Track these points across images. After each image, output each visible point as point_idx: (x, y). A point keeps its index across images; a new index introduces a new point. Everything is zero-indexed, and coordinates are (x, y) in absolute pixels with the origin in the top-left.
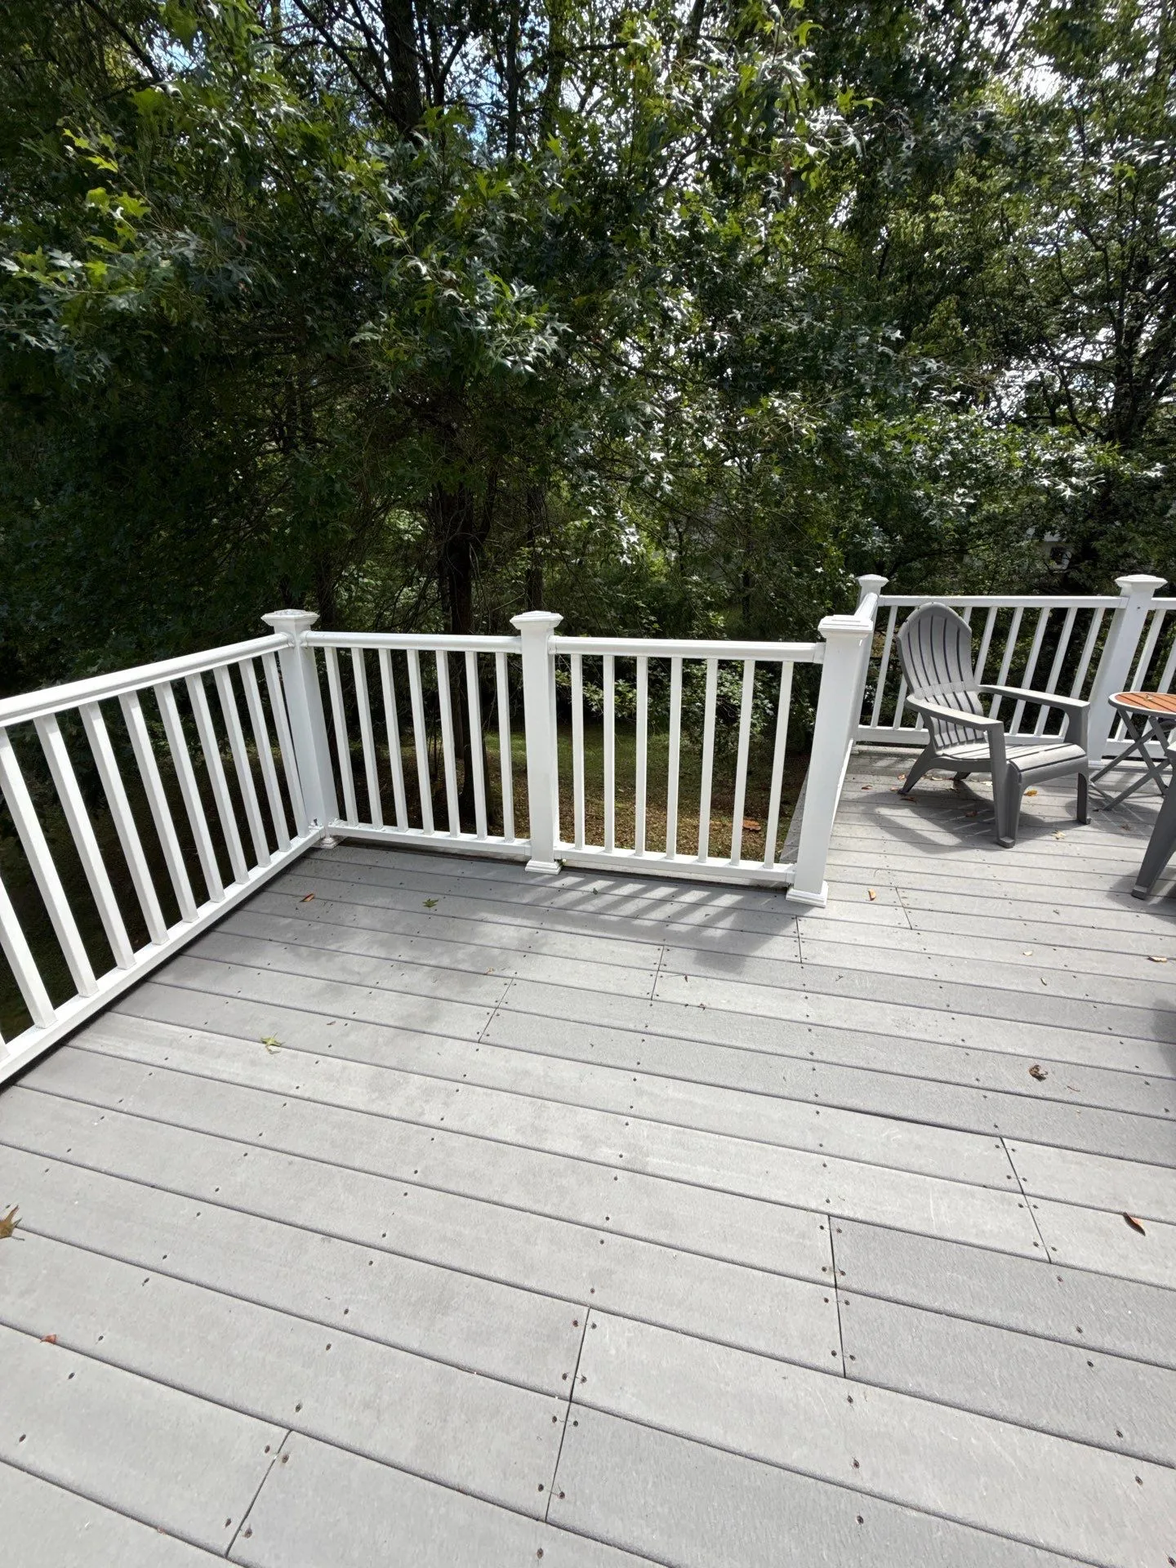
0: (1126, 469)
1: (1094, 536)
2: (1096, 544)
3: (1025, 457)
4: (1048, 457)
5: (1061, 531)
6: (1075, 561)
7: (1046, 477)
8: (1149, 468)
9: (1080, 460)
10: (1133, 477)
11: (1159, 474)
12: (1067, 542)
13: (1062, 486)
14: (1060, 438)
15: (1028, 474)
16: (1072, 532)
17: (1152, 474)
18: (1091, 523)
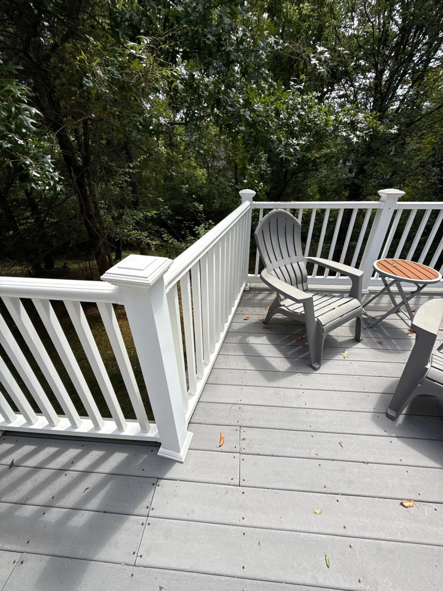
0: (381, 128)
1: (365, 163)
2: (366, 167)
3: (335, 120)
4: (346, 119)
5: (352, 161)
6: (357, 174)
7: (345, 131)
8: (391, 128)
9: (360, 122)
10: (384, 133)
11: (396, 131)
12: (355, 165)
13: (352, 136)
14: (352, 110)
15: (336, 129)
16: (356, 161)
17: (393, 131)
18: (364, 158)
